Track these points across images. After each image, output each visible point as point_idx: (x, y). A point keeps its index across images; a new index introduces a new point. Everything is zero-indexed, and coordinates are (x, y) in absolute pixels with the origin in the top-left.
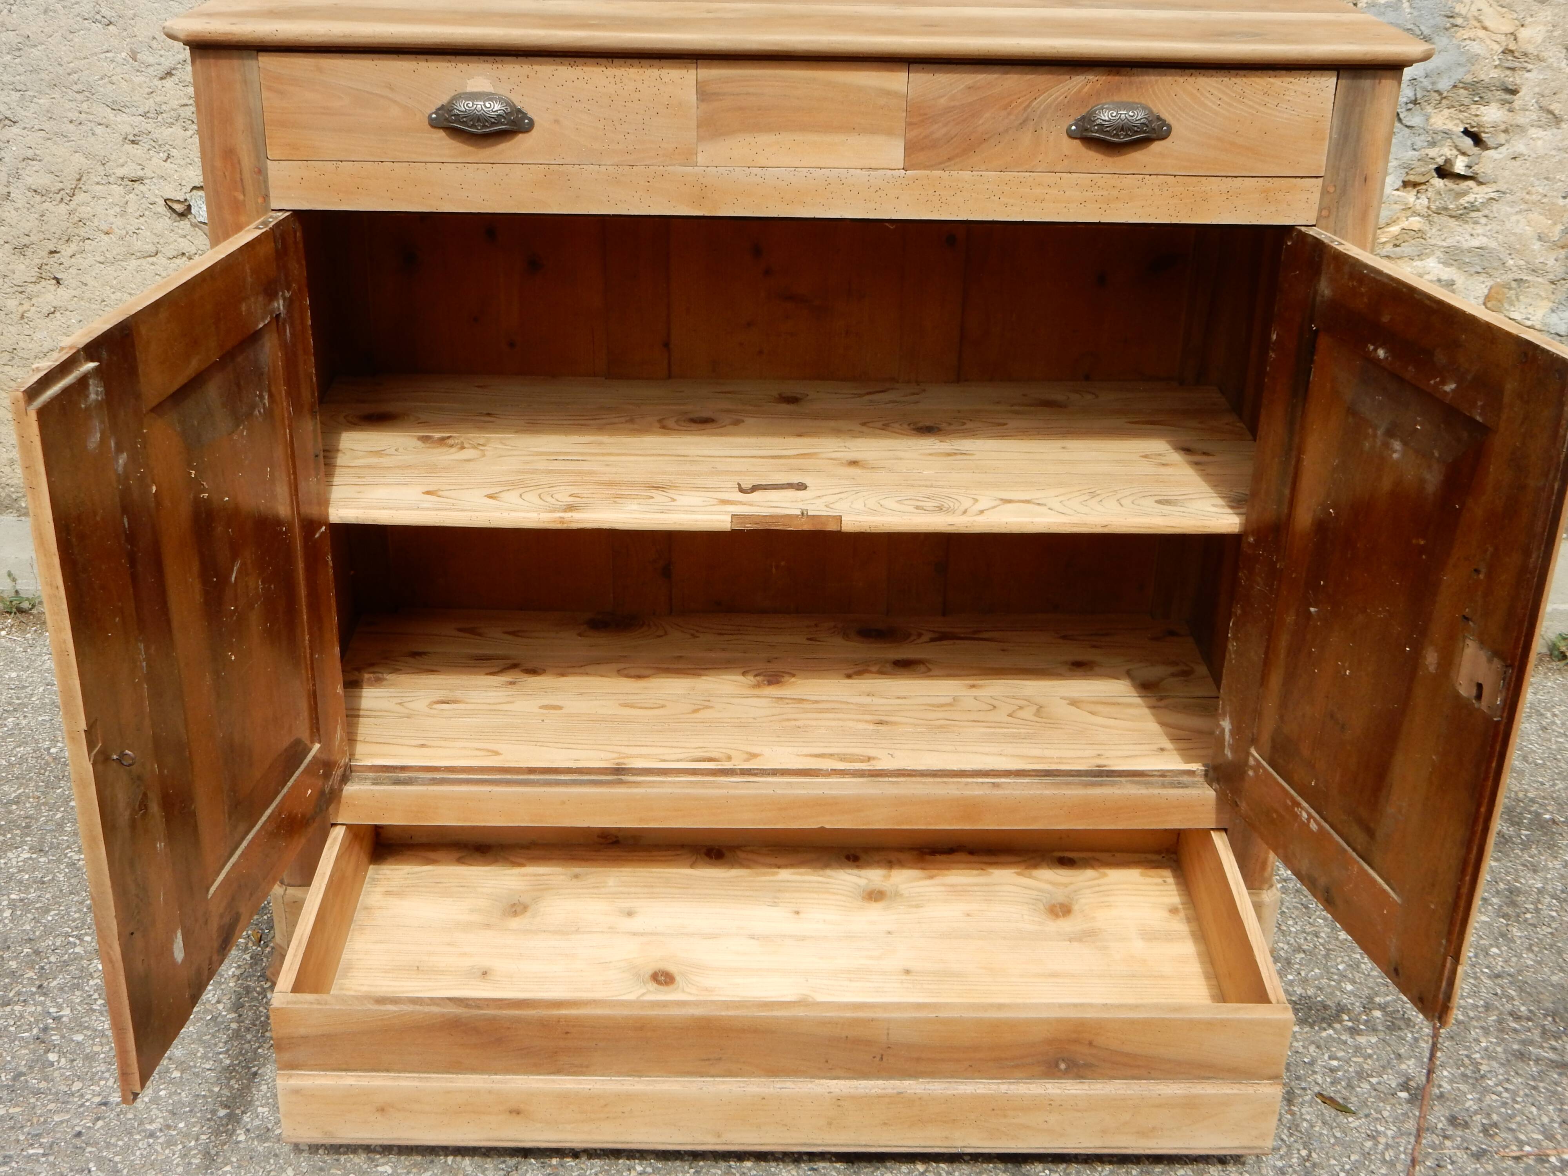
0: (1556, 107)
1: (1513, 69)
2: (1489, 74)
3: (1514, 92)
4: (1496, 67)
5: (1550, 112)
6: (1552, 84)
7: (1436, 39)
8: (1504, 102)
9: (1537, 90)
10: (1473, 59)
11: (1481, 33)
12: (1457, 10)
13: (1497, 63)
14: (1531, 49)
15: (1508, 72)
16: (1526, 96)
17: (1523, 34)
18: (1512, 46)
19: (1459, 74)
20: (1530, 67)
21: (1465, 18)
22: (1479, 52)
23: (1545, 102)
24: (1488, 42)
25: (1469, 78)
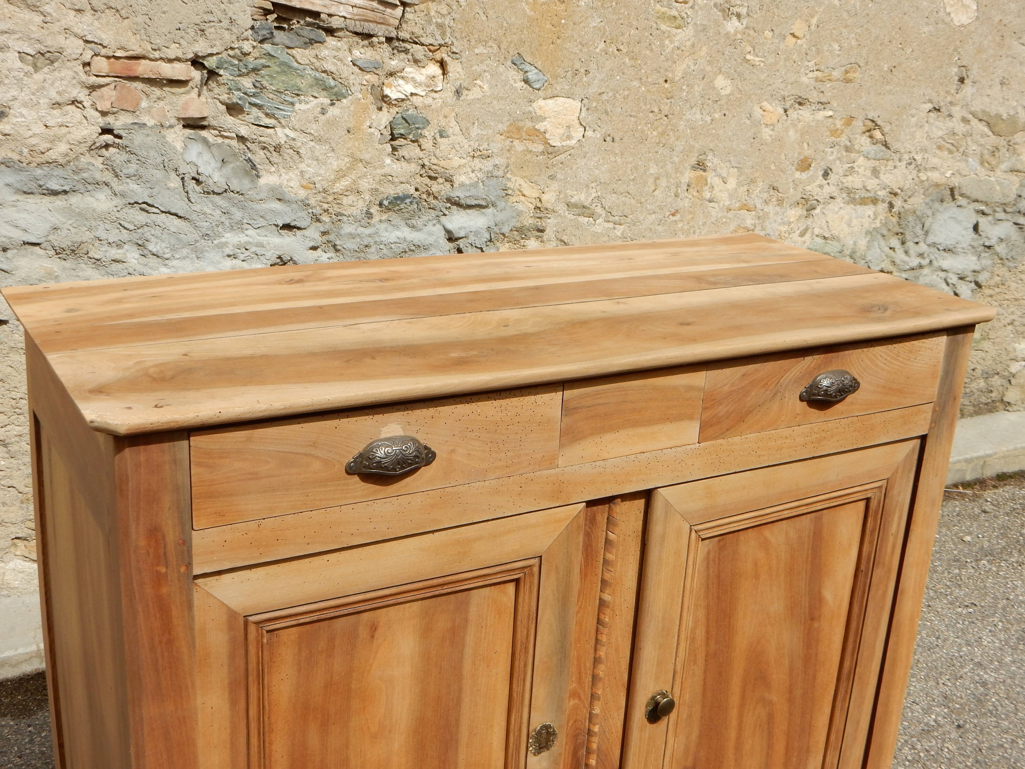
0: (565, 238)
1: (540, 218)
2: (529, 221)
3: (542, 231)
4: (531, 217)
5: (562, 241)
6: (562, 225)
7: (498, 203)
8: (537, 237)
9: (555, 229)
10: (519, 214)
11: (522, 198)
12: (508, 186)
13: (532, 215)
14: (549, 206)
15: (538, 220)
16: (549, 233)
17: (545, 198)
18: (539, 205)
19: (514, 223)
20: (549, 216)
21: (513, 190)
22: (523, 209)
23: (559, 236)
24: (527, 203)
25: (518, 225)
